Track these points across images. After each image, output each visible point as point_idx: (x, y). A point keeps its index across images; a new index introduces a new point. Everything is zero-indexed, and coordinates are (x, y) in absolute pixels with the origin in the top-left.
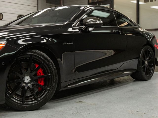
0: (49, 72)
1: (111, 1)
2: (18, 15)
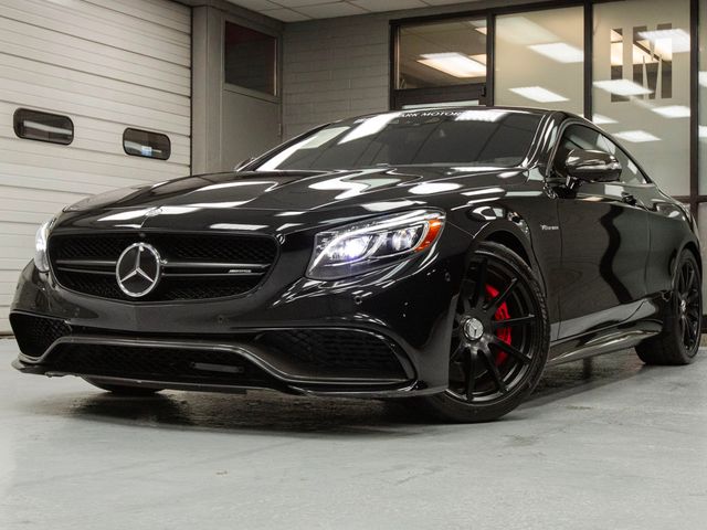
0: (530, 305)
1: (485, 89)
2: (126, 127)
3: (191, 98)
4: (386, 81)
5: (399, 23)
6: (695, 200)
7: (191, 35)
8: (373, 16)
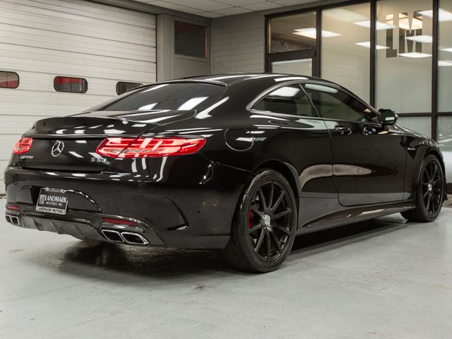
2: (117, 82)
3: (156, 63)
4: (262, 49)
5: (269, 16)
6: (435, 115)
7: (156, 30)
8: (256, 13)
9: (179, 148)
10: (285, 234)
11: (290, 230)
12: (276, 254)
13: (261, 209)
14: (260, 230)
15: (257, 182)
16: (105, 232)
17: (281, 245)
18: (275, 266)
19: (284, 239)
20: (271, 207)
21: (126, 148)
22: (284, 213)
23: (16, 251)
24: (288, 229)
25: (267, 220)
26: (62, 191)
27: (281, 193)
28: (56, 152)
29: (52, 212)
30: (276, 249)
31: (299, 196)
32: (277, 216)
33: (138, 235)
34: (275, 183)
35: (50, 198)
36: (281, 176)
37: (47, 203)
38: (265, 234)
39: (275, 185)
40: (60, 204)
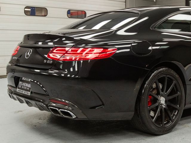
9: (98, 54)
10: (176, 109)
11: (179, 106)
12: (168, 122)
13: (158, 94)
14: (157, 107)
15: (154, 76)
16: (50, 108)
17: (173, 117)
18: (168, 130)
19: (175, 113)
20: (166, 92)
21: (64, 54)
22: (176, 95)
23: (19, 111)
24: (178, 106)
25: (162, 100)
26: (30, 80)
27: (173, 82)
28: (27, 56)
29: (24, 93)
30: (169, 119)
31: (187, 84)
32: (171, 97)
33: (69, 111)
34: (168, 76)
35: (24, 84)
36: (172, 72)
37: (22, 87)
38: (161, 110)
39: (168, 77)
40: (28, 89)
